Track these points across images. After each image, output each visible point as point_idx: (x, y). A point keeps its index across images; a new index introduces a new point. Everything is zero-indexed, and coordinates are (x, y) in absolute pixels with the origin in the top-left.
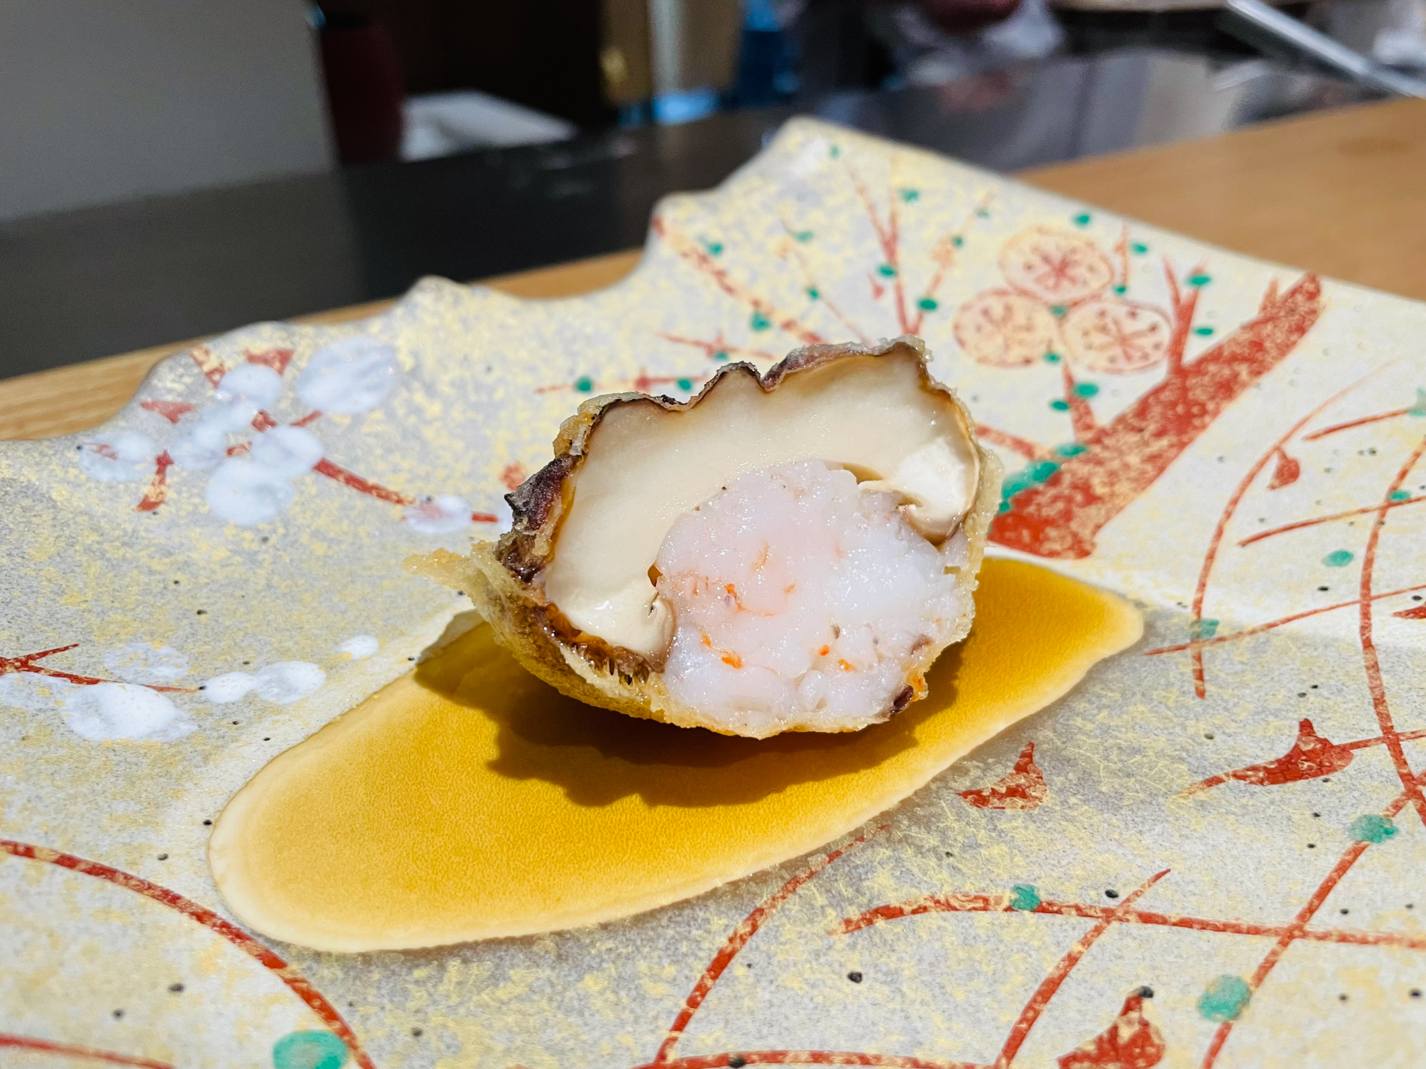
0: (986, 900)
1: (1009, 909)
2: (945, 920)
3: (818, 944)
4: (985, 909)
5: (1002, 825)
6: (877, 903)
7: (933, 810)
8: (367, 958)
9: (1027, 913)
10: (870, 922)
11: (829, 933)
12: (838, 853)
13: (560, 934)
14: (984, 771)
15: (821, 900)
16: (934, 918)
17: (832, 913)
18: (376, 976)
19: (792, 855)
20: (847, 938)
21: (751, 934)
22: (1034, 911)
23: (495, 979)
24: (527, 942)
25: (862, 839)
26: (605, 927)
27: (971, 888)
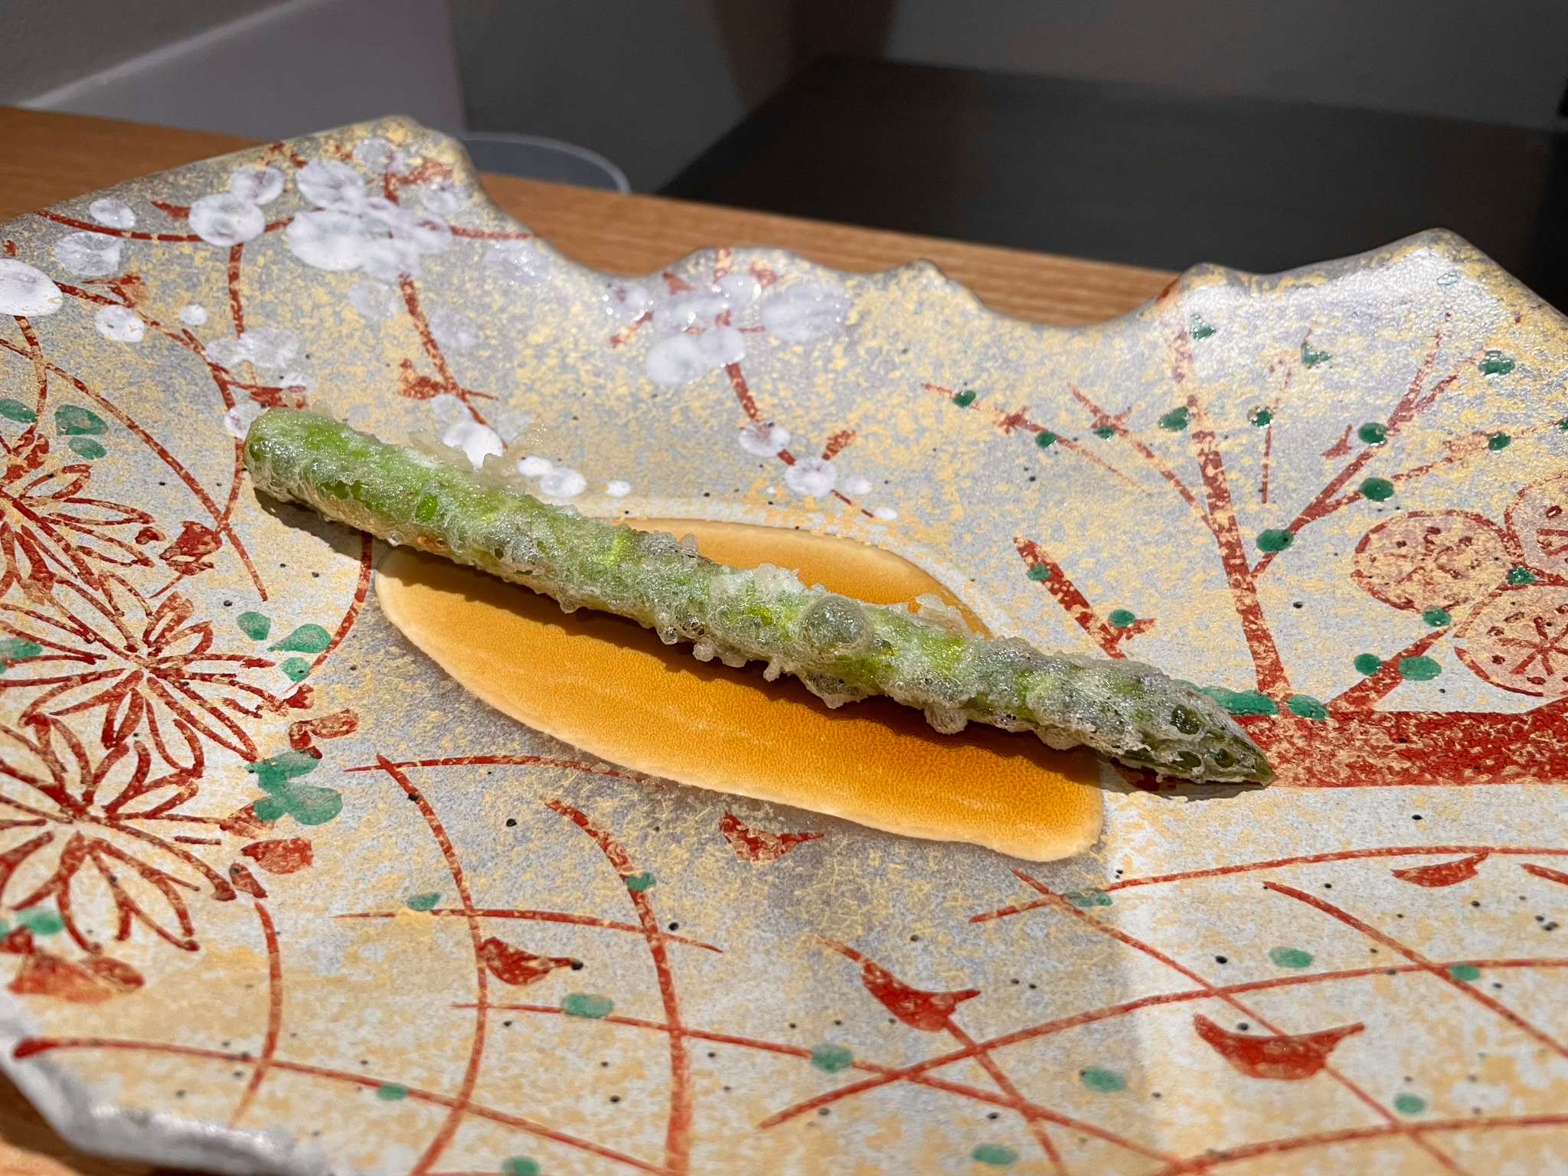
0: (625, 862)
1: (623, 877)
2: (592, 848)
3: (528, 796)
4: (615, 865)
5: (709, 848)
6: (584, 811)
7: (698, 806)
8: (390, 626)
9: (625, 888)
10: (565, 812)
11: (541, 798)
12: (617, 774)
13: (459, 686)
14: (767, 818)
15: (566, 783)
16: (588, 843)
17: (560, 792)
18: (380, 635)
19: (597, 754)
20: (543, 807)
21: (516, 763)
22: (630, 890)
23: (409, 678)
24: (445, 676)
25: (639, 780)
26: (478, 701)
27: (629, 851)
